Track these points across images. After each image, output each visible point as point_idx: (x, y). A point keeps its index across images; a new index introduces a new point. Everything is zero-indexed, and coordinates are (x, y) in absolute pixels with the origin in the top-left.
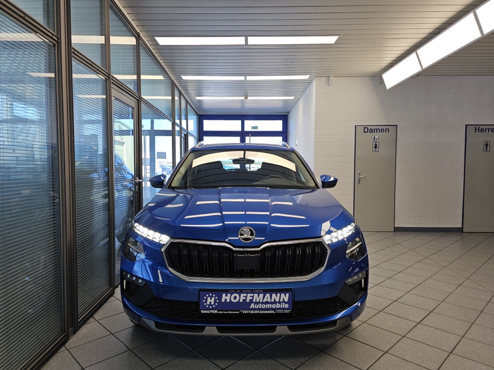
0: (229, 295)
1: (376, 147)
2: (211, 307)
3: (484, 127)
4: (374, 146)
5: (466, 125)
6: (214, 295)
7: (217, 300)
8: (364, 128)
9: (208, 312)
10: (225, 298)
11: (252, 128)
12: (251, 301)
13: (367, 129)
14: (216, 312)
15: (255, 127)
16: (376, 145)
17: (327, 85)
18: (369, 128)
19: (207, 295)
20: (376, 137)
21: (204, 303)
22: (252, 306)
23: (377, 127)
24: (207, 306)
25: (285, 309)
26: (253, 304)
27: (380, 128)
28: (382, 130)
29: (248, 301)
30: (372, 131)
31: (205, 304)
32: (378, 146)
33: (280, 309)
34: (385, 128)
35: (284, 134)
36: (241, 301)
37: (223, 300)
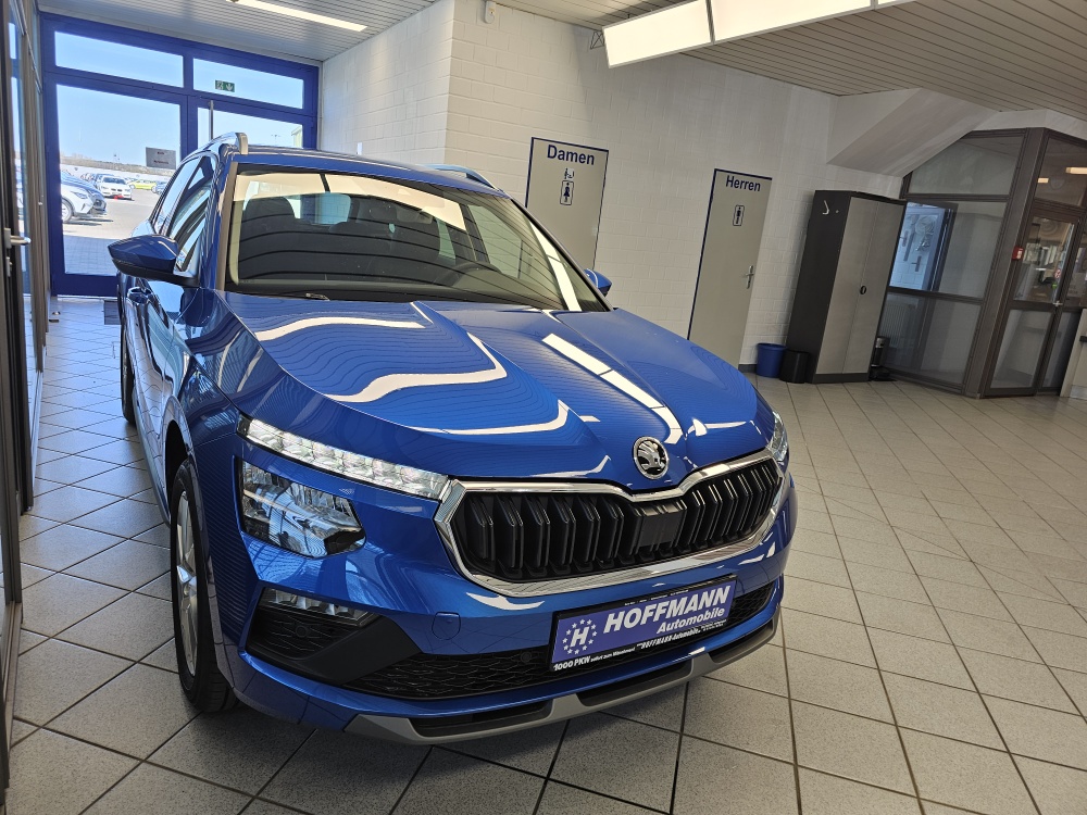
0: (622, 614)
1: (567, 194)
2: (577, 652)
3: (741, 178)
4: (564, 192)
5: (716, 170)
6: (589, 622)
7: (593, 631)
8: (550, 146)
9: (569, 664)
10: (614, 622)
11: (218, 84)
12: (662, 617)
13: (556, 151)
14: (587, 659)
15: (225, 84)
16: (567, 188)
17: (480, 22)
18: (559, 147)
19: (574, 626)
20: (570, 172)
21: (565, 644)
22: (663, 628)
23: (573, 150)
24: (570, 651)
25: (718, 619)
26: (664, 624)
27: (580, 151)
28: (581, 159)
29: (656, 619)
30: (563, 156)
31: (566, 648)
32: (570, 193)
33: (709, 621)
34: (587, 152)
35: (309, 118)
36: (643, 622)
37: (607, 630)
